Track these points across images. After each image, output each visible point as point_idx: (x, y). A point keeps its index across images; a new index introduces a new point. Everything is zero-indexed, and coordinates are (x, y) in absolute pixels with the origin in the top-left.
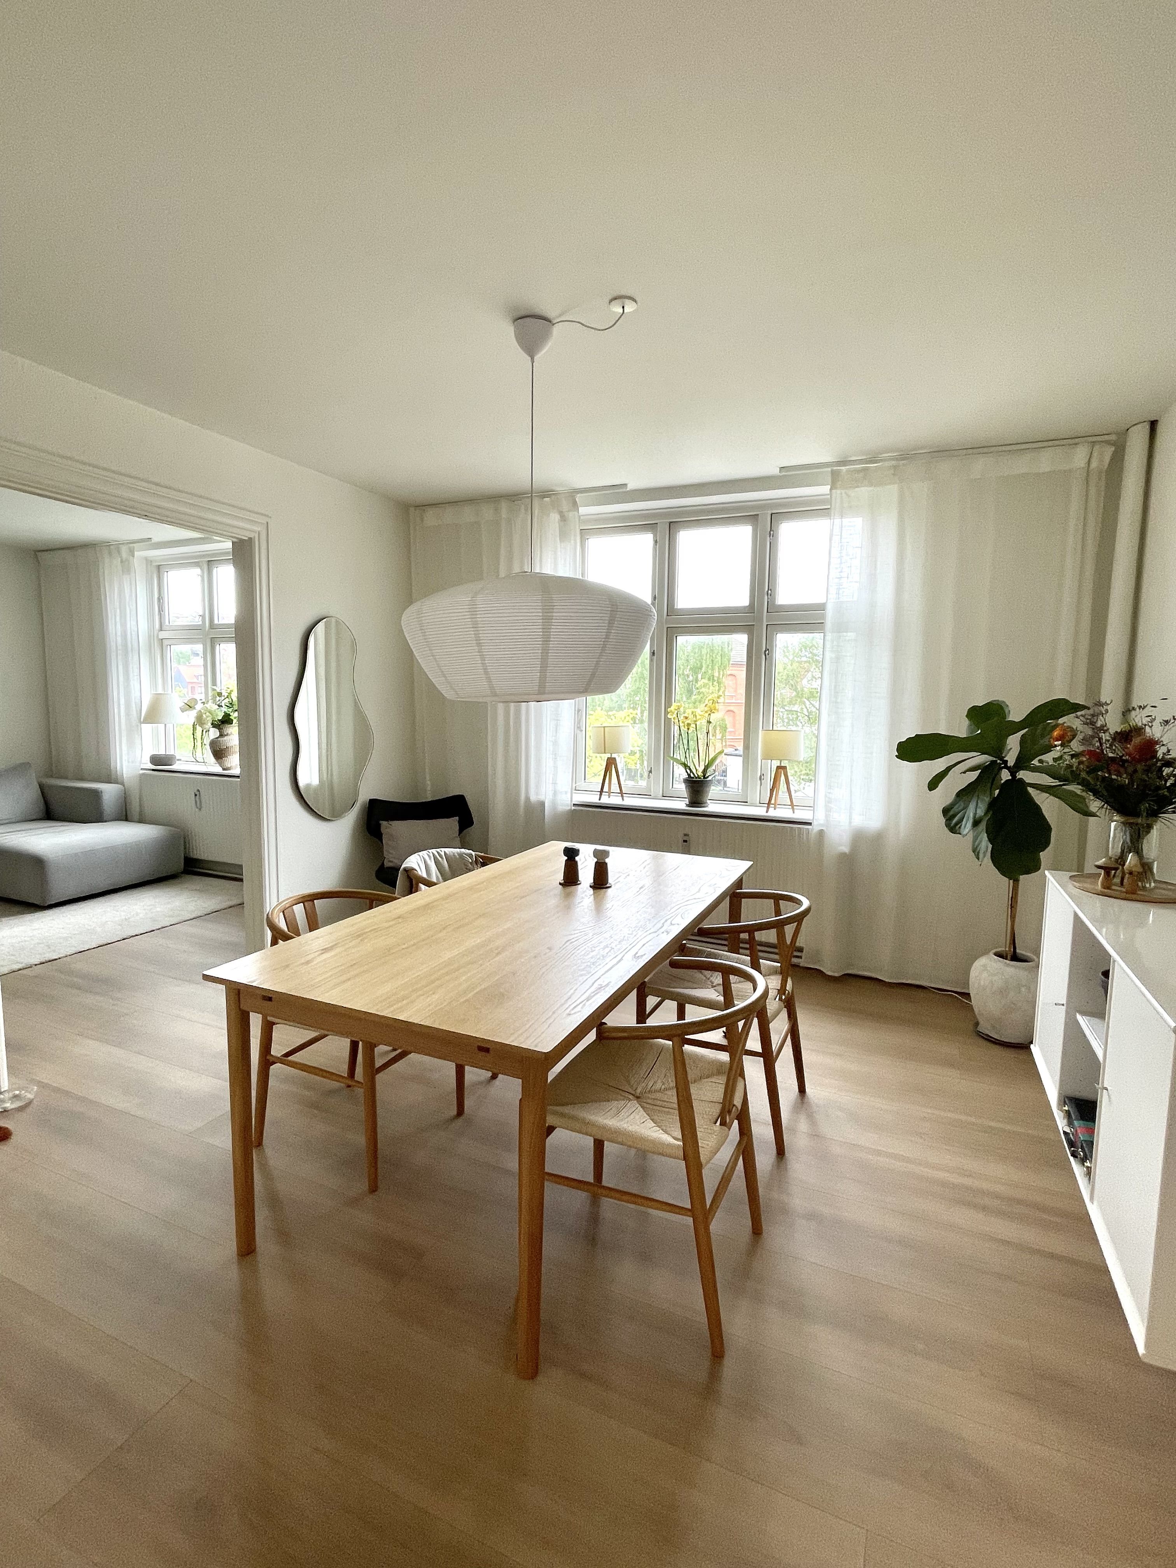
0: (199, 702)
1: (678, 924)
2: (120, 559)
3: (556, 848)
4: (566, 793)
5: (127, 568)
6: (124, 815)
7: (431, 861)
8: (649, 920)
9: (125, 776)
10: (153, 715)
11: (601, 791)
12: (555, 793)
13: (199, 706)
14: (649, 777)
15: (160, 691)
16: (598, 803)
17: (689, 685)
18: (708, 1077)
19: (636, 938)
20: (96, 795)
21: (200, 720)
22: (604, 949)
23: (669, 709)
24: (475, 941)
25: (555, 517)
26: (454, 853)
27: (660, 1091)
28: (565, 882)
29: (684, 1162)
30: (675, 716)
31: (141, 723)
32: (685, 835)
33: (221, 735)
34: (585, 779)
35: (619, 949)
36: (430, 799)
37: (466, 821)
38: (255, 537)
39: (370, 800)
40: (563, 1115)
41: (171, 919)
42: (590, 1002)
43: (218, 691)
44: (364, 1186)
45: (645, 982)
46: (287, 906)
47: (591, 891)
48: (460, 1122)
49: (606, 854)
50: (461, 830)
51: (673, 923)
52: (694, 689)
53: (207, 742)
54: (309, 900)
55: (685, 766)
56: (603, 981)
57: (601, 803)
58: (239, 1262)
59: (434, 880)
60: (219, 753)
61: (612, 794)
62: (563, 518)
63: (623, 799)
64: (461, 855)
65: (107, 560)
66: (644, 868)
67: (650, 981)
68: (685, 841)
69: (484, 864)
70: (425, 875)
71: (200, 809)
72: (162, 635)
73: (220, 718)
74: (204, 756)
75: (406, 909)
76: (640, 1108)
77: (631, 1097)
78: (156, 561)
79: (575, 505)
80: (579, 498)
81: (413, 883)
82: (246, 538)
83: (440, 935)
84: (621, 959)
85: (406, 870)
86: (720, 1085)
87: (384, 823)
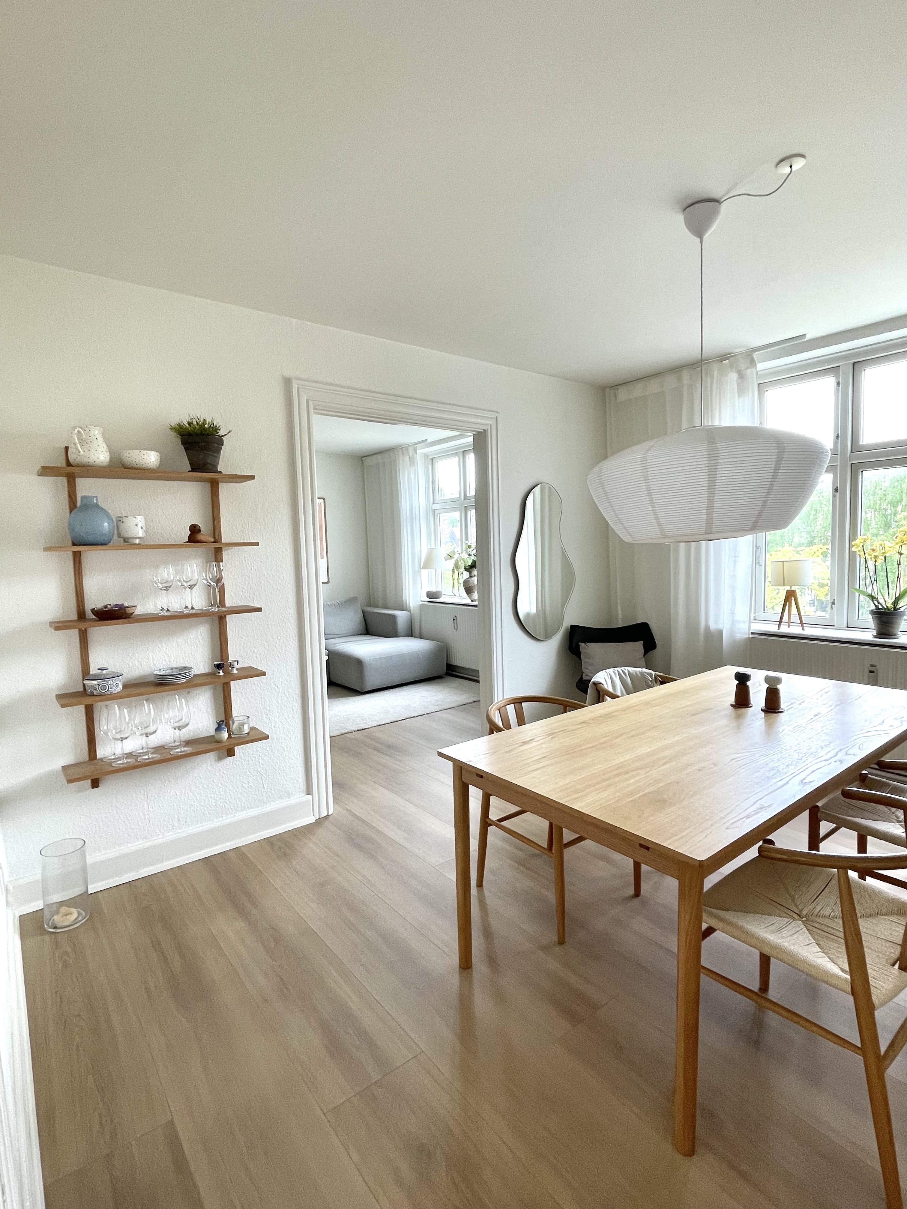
0: (457, 553)
1: (854, 755)
2: (408, 457)
3: (729, 672)
4: (744, 622)
5: (412, 461)
6: (411, 633)
7: (616, 676)
8: (822, 748)
9: (411, 606)
10: (427, 565)
11: (781, 622)
12: (733, 622)
13: (456, 556)
14: (832, 608)
15: (433, 546)
16: (777, 632)
17: (887, 519)
18: (886, 915)
19: (805, 764)
20: (394, 618)
21: (457, 566)
22: (770, 770)
23: (853, 543)
24: (645, 750)
25: (733, 376)
26: (636, 673)
27: (828, 917)
28: (736, 704)
29: (851, 998)
30: (860, 548)
31: (421, 569)
32: (872, 666)
33: (471, 577)
34: (764, 610)
35: (786, 773)
36: (621, 625)
37: (650, 645)
38: (488, 429)
39: (571, 626)
40: (721, 919)
41: (437, 707)
42: (750, 819)
43: (469, 544)
44: (555, 938)
45: (817, 806)
46: (502, 705)
47: (763, 714)
48: (636, 901)
49: (778, 680)
50: (646, 652)
51: (848, 753)
52: (892, 523)
53: (461, 581)
54: (518, 702)
55: (872, 598)
56: (764, 802)
57: (779, 632)
58: (460, 973)
59: (619, 694)
60: (469, 590)
61: (791, 624)
62: (741, 376)
63: (803, 630)
64: (642, 673)
65: (401, 458)
66: (821, 696)
67: (825, 806)
68: (871, 672)
69: (662, 683)
70: (610, 689)
71: (457, 630)
72: (435, 507)
73: (470, 564)
74: (460, 592)
75: (592, 715)
76: (805, 929)
77: (797, 917)
78: (430, 455)
79: (753, 363)
80: (756, 355)
81: (600, 695)
82: (482, 431)
83: (617, 741)
84: (787, 783)
85: (596, 684)
86: (900, 926)
87: (582, 645)
